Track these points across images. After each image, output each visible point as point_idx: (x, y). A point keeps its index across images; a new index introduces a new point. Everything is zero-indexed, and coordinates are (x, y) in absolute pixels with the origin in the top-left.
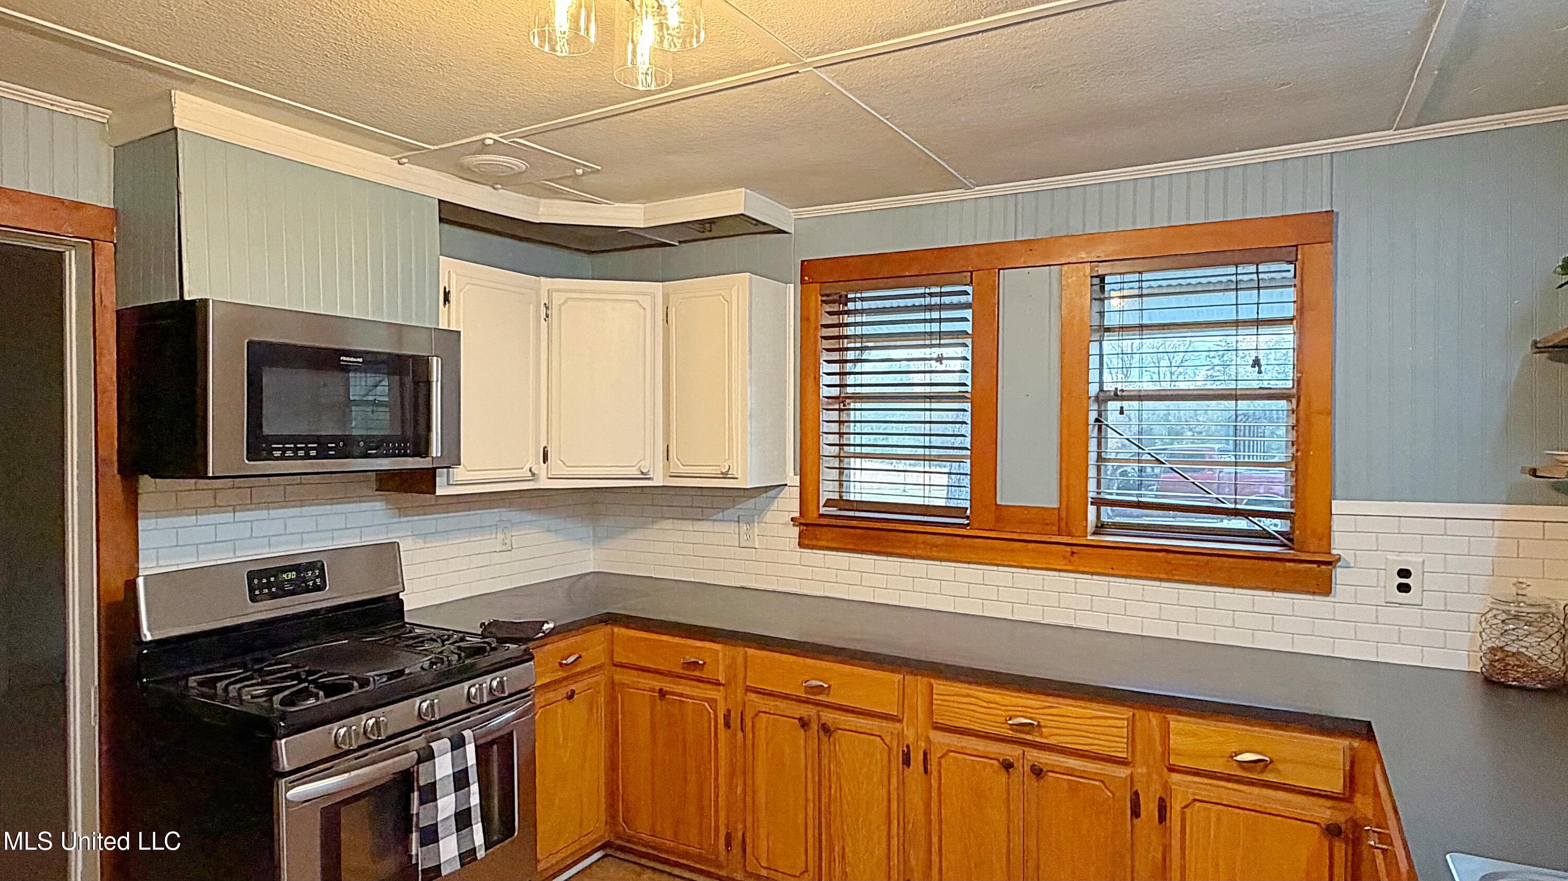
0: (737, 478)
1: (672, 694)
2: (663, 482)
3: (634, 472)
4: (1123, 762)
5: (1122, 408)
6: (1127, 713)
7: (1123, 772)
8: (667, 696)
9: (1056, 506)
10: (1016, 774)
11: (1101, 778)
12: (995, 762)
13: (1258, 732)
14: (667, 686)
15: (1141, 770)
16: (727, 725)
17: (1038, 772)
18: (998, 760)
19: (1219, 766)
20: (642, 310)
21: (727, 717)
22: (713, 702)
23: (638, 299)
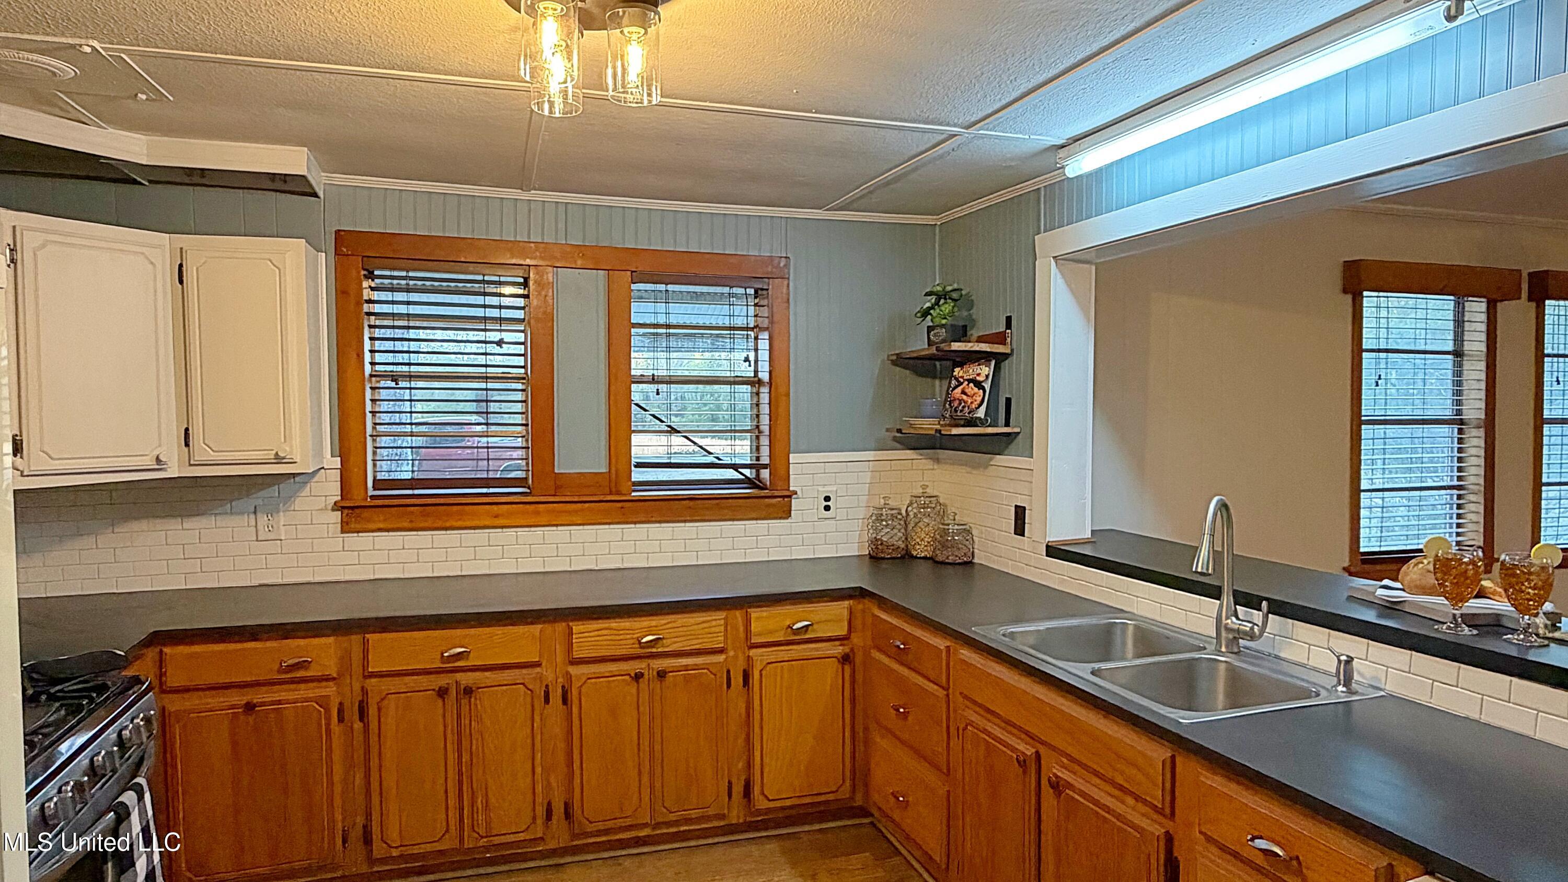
0: (295, 462)
1: (263, 704)
2: (179, 472)
3: (149, 462)
4: (721, 651)
5: (658, 390)
6: (721, 615)
7: (721, 658)
8: (257, 709)
9: (604, 470)
10: (643, 683)
11: (707, 667)
12: (627, 677)
13: (800, 608)
14: (257, 696)
15: (731, 653)
16: (341, 720)
17: (662, 675)
18: (629, 675)
19: (780, 637)
20: (150, 266)
21: (340, 711)
22: (323, 702)
23: (144, 251)
